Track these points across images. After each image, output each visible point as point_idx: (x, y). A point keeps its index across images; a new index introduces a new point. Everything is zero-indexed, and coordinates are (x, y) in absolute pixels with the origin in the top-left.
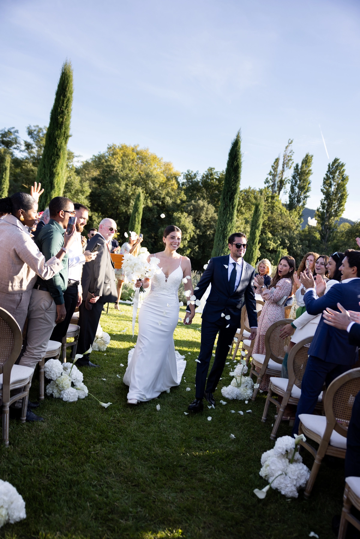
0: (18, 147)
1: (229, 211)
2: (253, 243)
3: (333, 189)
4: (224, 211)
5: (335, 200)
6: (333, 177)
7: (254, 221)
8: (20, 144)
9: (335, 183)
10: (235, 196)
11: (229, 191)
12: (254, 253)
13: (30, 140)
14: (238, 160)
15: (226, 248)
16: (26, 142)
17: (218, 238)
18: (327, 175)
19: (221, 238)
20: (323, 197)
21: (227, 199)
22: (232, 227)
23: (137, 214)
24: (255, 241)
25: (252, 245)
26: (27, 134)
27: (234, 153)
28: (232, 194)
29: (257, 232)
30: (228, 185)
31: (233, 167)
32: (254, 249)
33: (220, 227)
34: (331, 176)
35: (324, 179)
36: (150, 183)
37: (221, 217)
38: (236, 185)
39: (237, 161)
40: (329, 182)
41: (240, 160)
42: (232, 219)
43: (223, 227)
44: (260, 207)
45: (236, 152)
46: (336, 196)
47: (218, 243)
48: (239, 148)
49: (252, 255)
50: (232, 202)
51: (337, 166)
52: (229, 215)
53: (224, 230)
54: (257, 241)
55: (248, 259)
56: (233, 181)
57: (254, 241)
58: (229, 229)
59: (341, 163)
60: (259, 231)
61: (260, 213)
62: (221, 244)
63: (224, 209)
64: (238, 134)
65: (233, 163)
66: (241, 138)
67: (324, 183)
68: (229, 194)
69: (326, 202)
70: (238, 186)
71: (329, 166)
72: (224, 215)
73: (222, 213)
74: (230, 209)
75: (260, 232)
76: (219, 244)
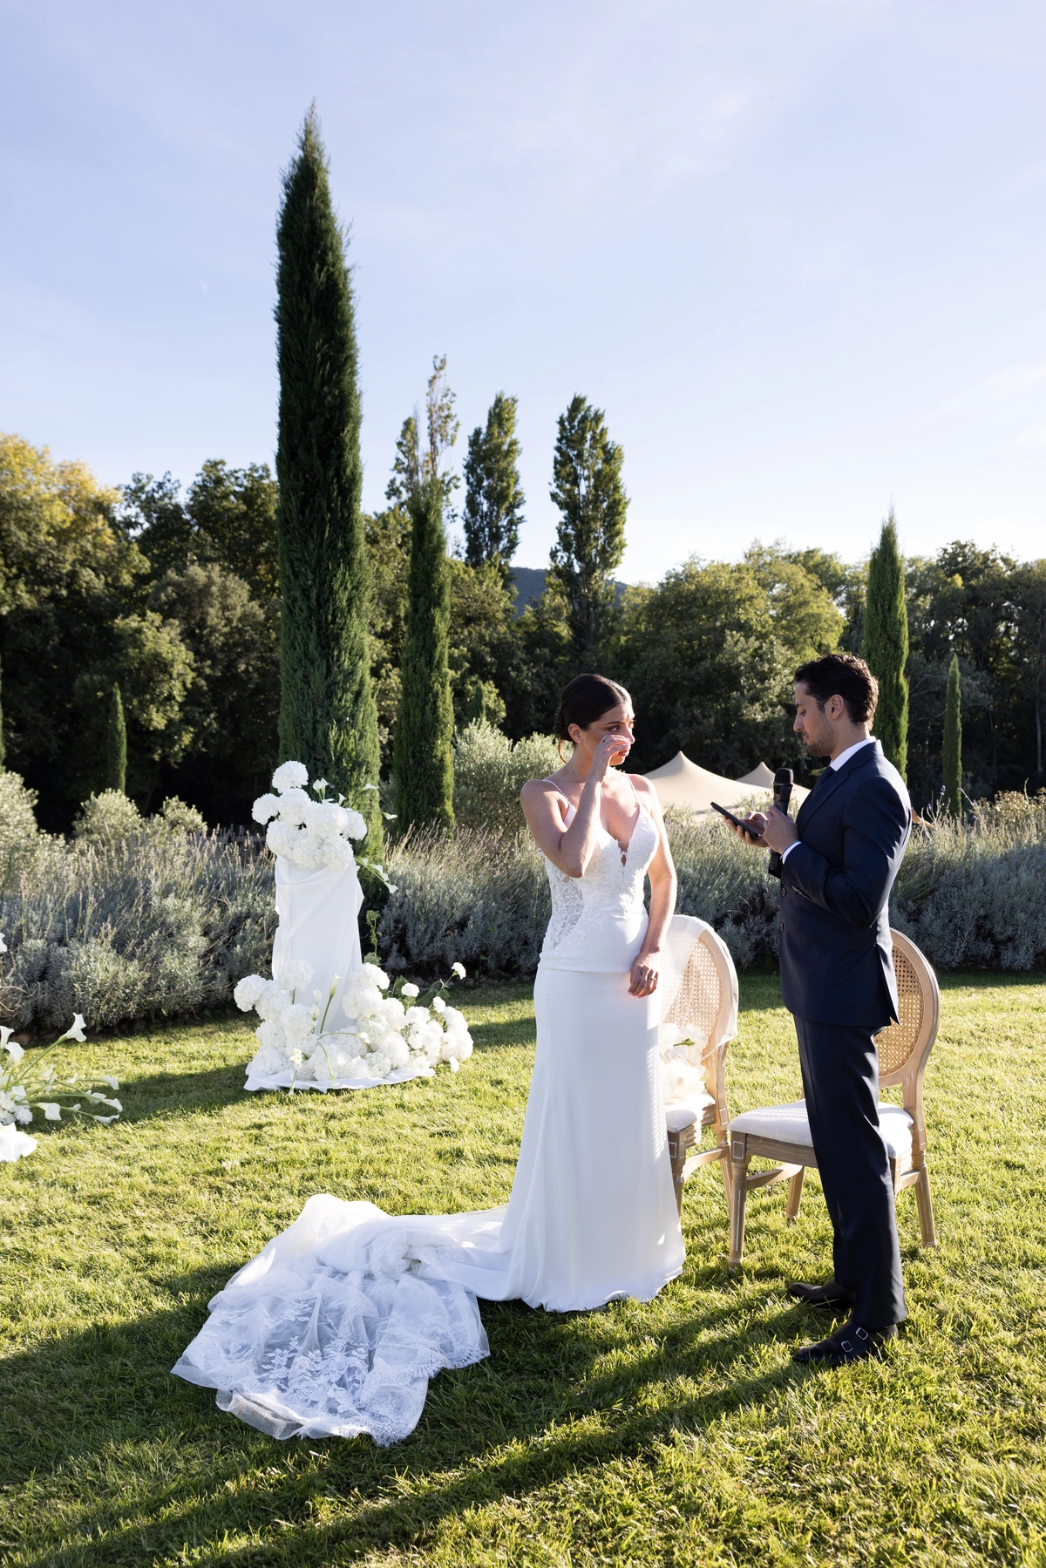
1: (330, 510)
2: (429, 663)
3: (583, 488)
5: (594, 519)
6: (580, 456)
12: (440, 703)
14: (330, 258)
15: (345, 691)
17: (300, 650)
18: (558, 449)
19: (312, 646)
20: (560, 515)
21: (308, 450)
22: (356, 588)
24: (437, 655)
25: (427, 671)
27: (307, 227)
29: (437, 619)
31: (313, 294)
32: (437, 687)
33: (298, 594)
34: (573, 453)
35: (556, 462)
38: (339, 382)
39: (323, 263)
41: (338, 258)
43: (313, 594)
45: (313, 222)
46: (596, 509)
47: (300, 674)
48: (326, 203)
49: (435, 709)
51: (584, 419)
52: (333, 532)
53: (319, 605)
54: (442, 654)
55: (422, 729)
56: (323, 364)
57: (431, 656)
58: (343, 598)
59: (593, 409)
60: (443, 612)
62: (317, 677)
63: (304, 504)
64: (308, 132)
65: (307, 276)
66: (327, 152)
67: (557, 473)
69: (570, 531)
70: (352, 384)
71: (561, 422)
74: (330, 500)
75: (448, 615)
76: (306, 679)
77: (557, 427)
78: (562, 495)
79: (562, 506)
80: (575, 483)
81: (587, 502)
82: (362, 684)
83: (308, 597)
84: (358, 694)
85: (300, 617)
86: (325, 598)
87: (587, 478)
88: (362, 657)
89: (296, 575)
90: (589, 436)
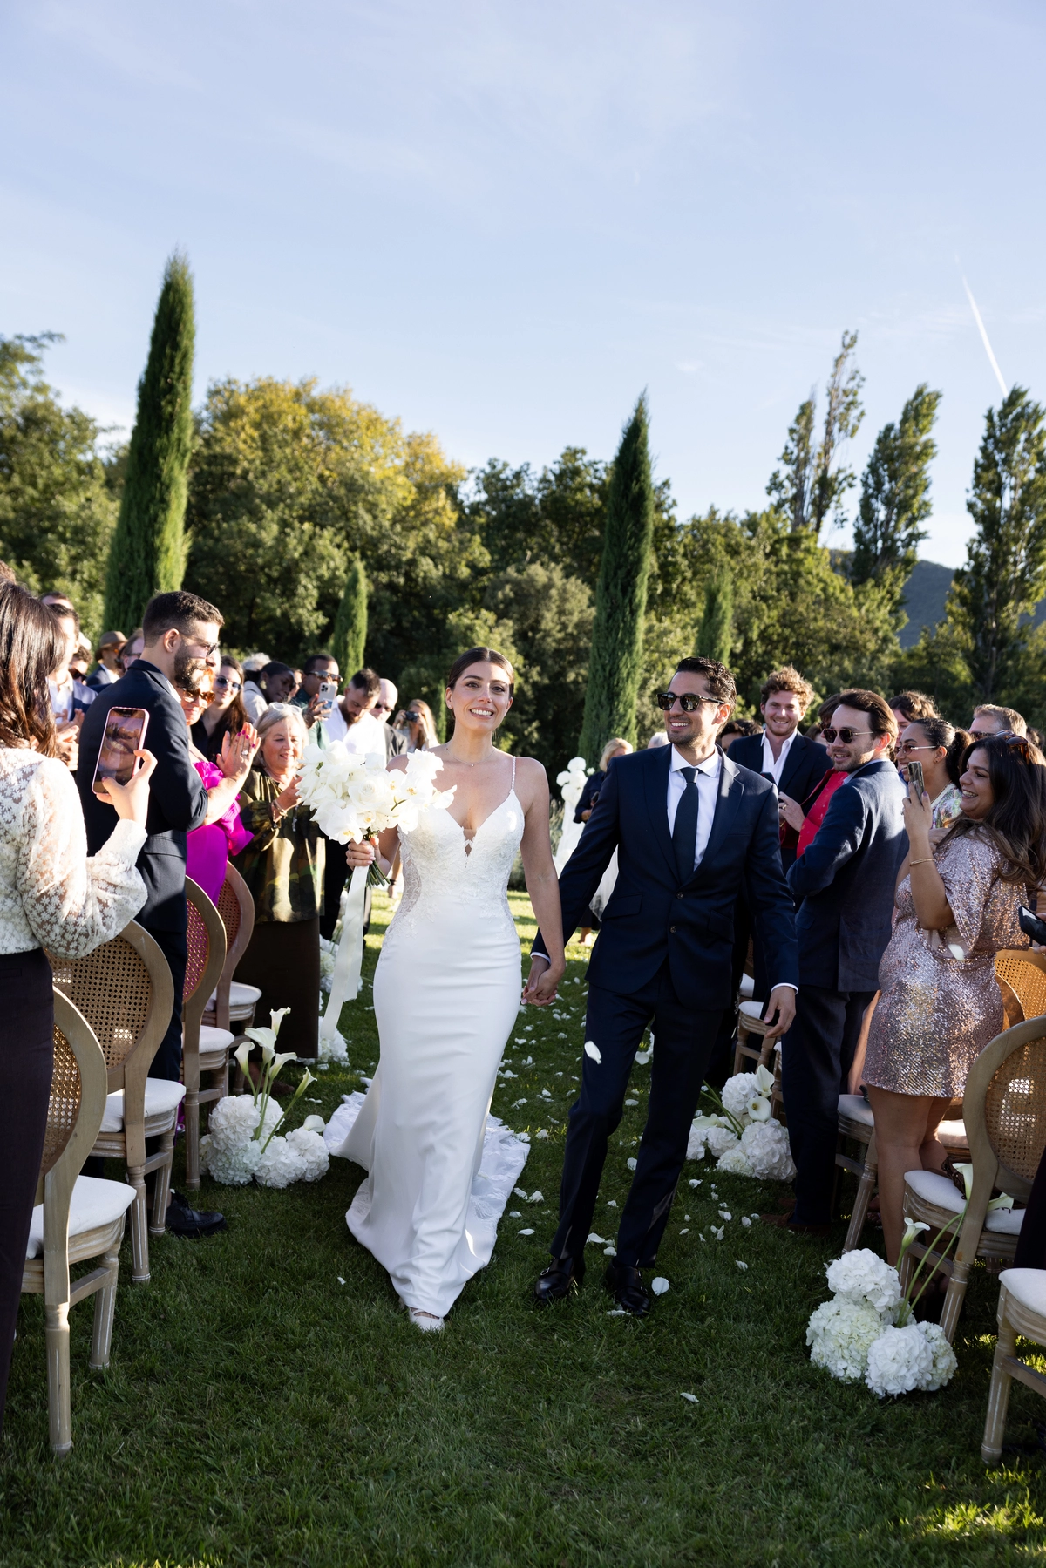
3: (1007, 501)
4: (607, 621)
5: (1016, 540)
6: (1006, 461)
7: (706, 642)
9: (1013, 481)
10: (638, 580)
11: (619, 567)
14: (642, 477)
15: (619, 725)
17: (596, 700)
18: (984, 450)
19: (603, 698)
20: (974, 529)
21: (616, 587)
22: (633, 667)
23: (350, 635)
27: (631, 459)
28: (629, 573)
30: (616, 550)
33: (599, 667)
34: (998, 457)
35: (977, 465)
36: (362, 512)
37: (602, 640)
39: (638, 481)
40: (990, 475)
41: (647, 476)
42: (632, 643)
43: (608, 668)
44: (720, 598)
45: (635, 456)
46: (1019, 526)
48: (644, 444)
50: (629, 595)
51: (1018, 418)
52: (624, 634)
58: (624, 673)
59: (1032, 405)
61: (724, 617)
62: (604, 715)
63: (609, 616)
64: (641, 404)
65: (628, 487)
66: (649, 415)
67: (978, 478)
68: (621, 573)
69: (984, 550)
71: (990, 418)
72: (610, 633)
73: (602, 627)
74: (624, 616)
76: (598, 716)
77: (984, 424)
78: (980, 506)
79: (979, 518)
80: (998, 492)
81: (1009, 517)
82: (629, 722)
83: (604, 670)
84: (626, 728)
85: (599, 681)
86: (614, 672)
87: (1013, 488)
88: (631, 706)
89: (600, 656)
90: (1023, 437)
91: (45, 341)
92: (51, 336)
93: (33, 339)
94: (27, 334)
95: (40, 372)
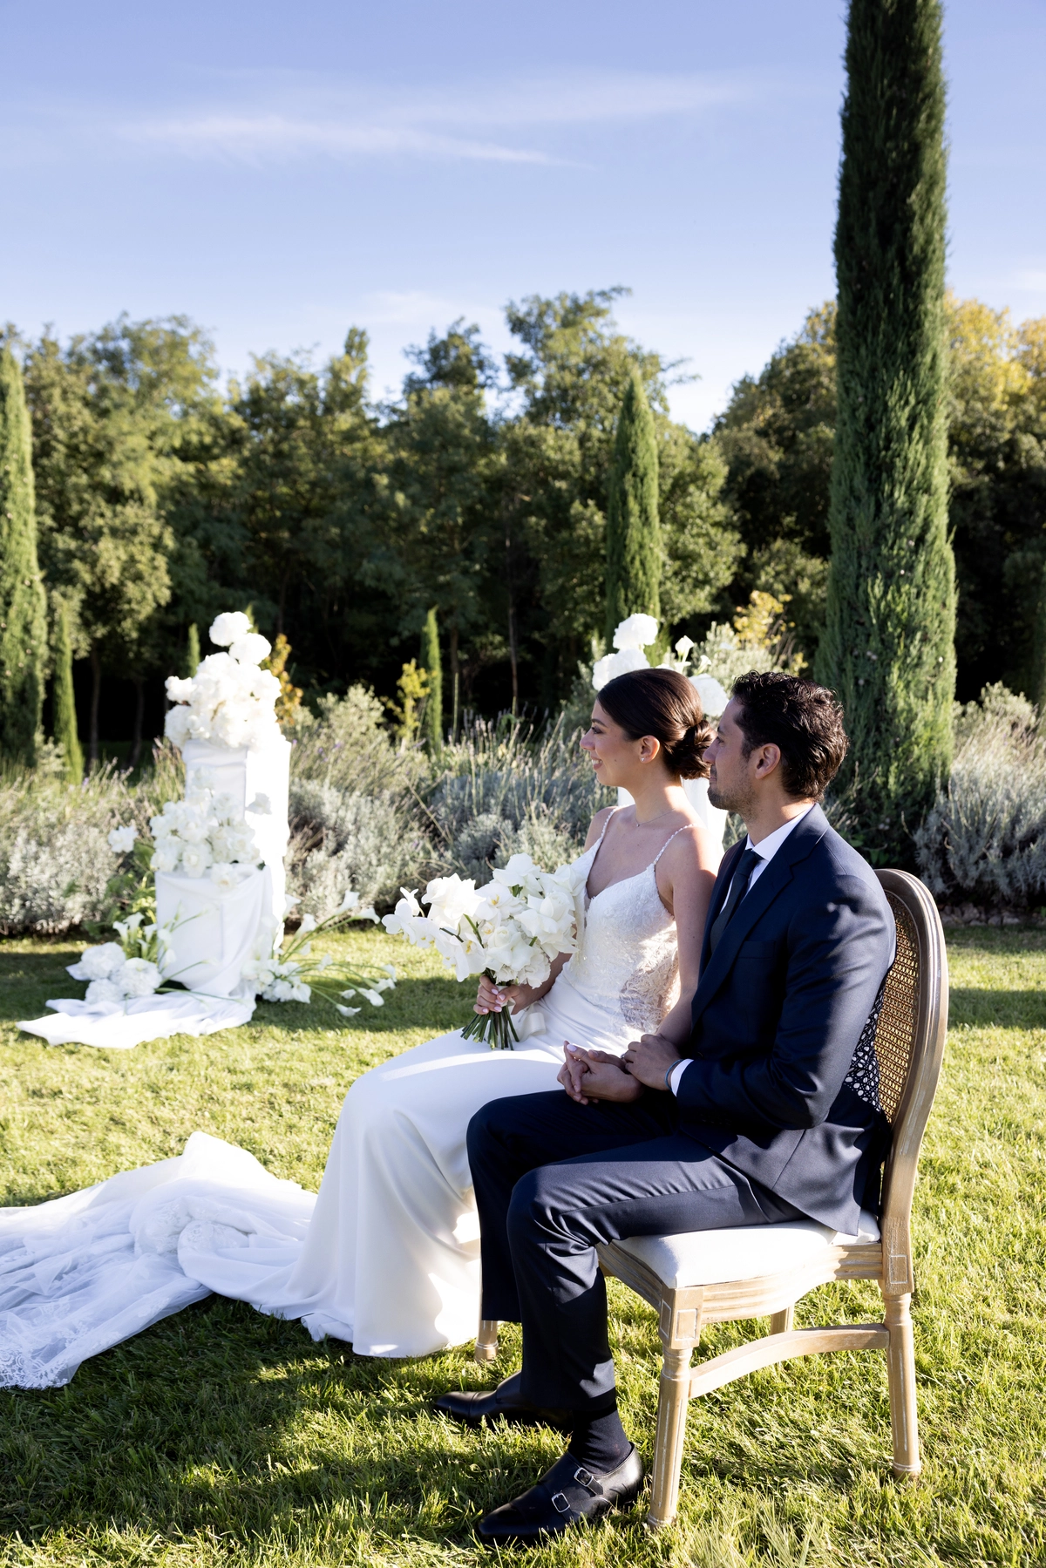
0: (489, 377)
8: (492, 367)
13: (520, 349)
16: (508, 359)
26: (506, 328)
91: (614, 295)
92: (618, 290)
93: (603, 294)
94: (597, 289)
95: (614, 324)
